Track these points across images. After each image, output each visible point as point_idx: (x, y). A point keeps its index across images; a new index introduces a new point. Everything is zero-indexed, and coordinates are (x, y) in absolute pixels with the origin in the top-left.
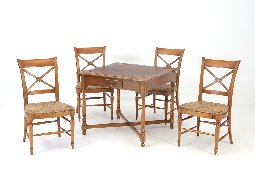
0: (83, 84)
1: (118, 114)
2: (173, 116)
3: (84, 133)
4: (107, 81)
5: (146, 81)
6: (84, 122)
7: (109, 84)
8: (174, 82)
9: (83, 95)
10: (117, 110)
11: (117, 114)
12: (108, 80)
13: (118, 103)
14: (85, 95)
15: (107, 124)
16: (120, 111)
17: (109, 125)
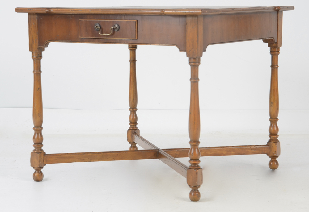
0: (33, 40)
1: (132, 137)
2: (276, 135)
3: (38, 177)
4: (98, 25)
5: (200, 11)
6: (38, 144)
7: (102, 33)
8: (277, 42)
9: (34, 72)
10: (128, 130)
11: (128, 140)
12: (99, 23)
13: (131, 111)
14: (40, 72)
15: (99, 153)
16: (136, 131)
17: (105, 154)
